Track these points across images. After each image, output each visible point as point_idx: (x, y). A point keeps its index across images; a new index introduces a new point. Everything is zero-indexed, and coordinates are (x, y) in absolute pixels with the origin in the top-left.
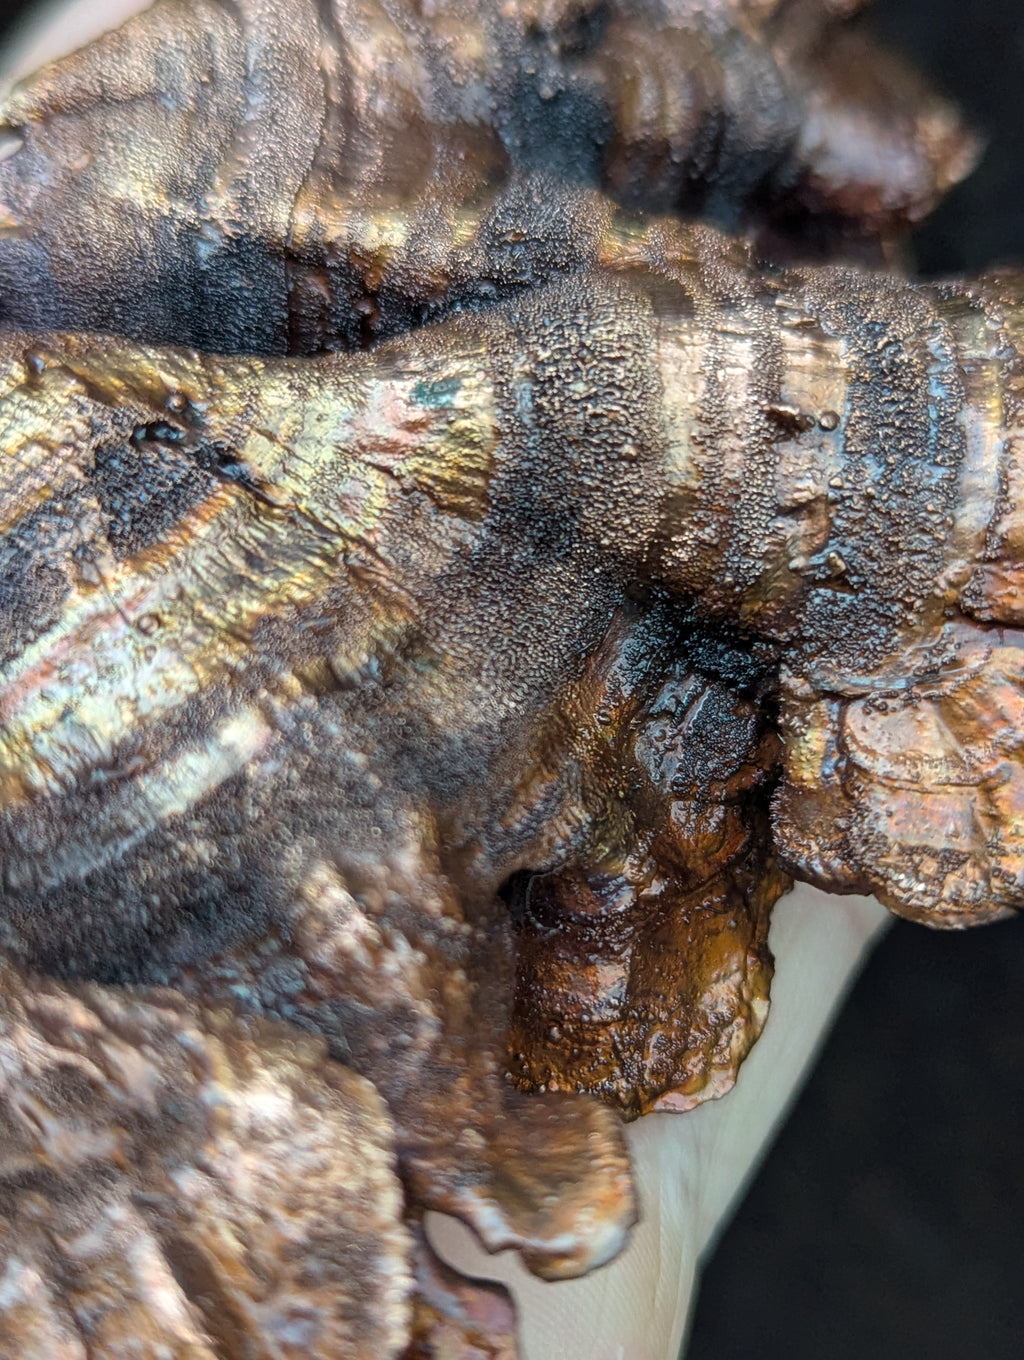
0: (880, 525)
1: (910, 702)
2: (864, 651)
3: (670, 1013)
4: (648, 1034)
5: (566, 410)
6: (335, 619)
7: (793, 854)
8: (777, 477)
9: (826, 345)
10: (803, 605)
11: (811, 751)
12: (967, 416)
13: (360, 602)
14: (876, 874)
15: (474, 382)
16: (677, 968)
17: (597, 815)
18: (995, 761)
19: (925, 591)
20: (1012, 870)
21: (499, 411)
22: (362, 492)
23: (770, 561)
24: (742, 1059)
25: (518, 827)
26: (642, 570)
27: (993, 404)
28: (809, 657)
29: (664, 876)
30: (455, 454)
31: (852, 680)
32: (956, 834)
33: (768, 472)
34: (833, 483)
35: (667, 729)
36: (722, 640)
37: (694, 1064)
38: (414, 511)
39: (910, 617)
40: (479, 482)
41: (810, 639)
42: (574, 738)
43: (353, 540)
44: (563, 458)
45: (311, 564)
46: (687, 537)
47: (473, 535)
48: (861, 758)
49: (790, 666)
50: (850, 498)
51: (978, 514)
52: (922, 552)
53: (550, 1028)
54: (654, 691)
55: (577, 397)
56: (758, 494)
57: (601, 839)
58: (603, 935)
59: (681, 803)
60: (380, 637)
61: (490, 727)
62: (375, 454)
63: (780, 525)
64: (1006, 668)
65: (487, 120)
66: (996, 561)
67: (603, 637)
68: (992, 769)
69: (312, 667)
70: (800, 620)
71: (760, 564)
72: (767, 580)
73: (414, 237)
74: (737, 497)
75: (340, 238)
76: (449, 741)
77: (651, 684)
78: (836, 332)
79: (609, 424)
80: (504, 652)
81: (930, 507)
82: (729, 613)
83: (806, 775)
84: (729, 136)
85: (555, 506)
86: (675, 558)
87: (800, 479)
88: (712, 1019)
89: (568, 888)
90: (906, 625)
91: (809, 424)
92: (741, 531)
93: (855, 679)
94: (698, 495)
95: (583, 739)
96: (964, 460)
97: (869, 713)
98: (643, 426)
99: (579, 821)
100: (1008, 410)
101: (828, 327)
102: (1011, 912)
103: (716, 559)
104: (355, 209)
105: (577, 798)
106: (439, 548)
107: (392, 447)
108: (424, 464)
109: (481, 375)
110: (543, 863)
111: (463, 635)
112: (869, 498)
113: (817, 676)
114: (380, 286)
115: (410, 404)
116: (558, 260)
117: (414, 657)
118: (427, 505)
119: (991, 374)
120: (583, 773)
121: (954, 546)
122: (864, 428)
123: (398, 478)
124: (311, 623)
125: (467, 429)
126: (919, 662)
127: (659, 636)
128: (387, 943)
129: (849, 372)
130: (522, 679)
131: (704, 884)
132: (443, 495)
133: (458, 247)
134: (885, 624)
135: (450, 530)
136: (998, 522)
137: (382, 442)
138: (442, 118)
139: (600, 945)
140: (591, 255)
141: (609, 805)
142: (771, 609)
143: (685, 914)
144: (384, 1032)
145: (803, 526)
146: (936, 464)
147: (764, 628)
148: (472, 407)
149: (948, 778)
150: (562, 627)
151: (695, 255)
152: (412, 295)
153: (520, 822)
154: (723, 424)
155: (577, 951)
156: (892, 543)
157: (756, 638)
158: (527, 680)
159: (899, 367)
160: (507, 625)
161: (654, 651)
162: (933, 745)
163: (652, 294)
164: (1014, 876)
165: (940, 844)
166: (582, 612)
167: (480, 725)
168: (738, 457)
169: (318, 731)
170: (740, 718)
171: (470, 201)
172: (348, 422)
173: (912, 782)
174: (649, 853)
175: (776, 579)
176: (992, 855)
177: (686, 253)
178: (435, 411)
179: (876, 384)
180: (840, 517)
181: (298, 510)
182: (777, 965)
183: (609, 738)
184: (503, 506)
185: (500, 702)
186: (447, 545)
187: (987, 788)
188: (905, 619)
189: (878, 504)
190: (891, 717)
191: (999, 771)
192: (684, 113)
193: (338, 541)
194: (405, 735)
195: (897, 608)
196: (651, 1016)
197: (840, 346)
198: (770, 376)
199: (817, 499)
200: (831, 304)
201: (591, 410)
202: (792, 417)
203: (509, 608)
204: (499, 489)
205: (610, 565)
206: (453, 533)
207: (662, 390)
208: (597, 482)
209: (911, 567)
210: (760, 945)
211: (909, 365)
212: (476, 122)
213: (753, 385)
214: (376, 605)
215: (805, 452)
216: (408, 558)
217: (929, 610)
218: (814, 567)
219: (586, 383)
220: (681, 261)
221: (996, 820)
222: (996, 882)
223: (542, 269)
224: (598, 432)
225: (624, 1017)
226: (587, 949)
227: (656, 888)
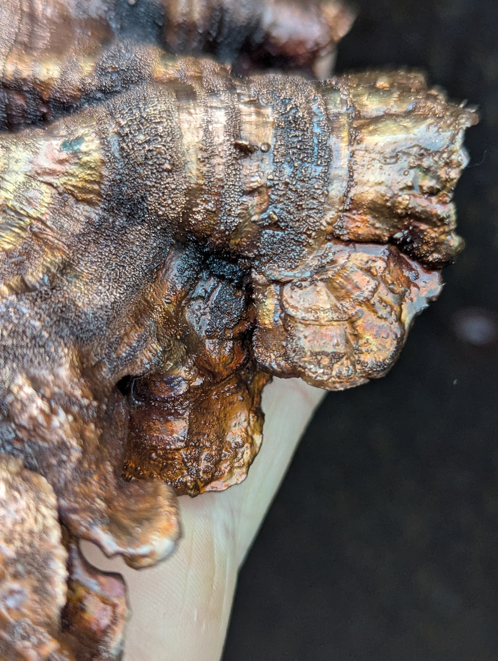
0: (293, 196)
1: (313, 282)
2: (290, 259)
3: (211, 443)
4: (200, 454)
5: (135, 149)
6: (25, 257)
7: (263, 361)
8: (241, 176)
9: (262, 111)
10: (259, 239)
11: (268, 309)
12: (332, 141)
13: (38, 248)
14: (300, 366)
15: (90, 138)
16: (214, 421)
17: (165, 348)
18: (354, 308)
19: (316, 228)
20: (366, 360)
21: (103, 152)
22: (39, 195)
23: (242, 218)
24: (249, 464)
25: (124, 355)
26: (181, 226)
27: (345, 134)
28: (264, 264)
29: (202, 376)
30: (83, 173)
31: (284, 274)
32: (337, 345)
33: (236, 174)
34: (269, 177)
35: (202, 305)
36: (224, 259)
37: (224, 466)
38: (64, 203)
39: (310, 241)
40: (96, 187)
41: (264, 255)
42: (152, 311)
43: (35, 219)
44: (136, 172)
45: (14, 232)
46: (200, 208)
47: (95, 214)
48: (291, 312)
49: (256, 269)
50: (278, 184)
51: (339, 188)
52: (314, 209)
53: (151, 453)
54: (193, 287)
55: (140, 142)
56: (233, 185)
57: (168, 359)
58: (174, 406)
59: (211, 341)
60: (48, 265)
61: (106, 306)
62: (45, 177)
63: (245, 200)
64: (358, 263)
65: (103, 16)
66: (349, 210)
67: (165, 261)
68: (354, 312)
69: (14, 281)
70: (259, 246)
71: (237, 220)
72: (241, 228)
73: (64, 73)
74: (223, 187)
75: (29, 76)
76: (86, 314)
77: (192, 283)
78: (267, 104)
79: (157, 154)
80: (113, 270)
81: (316, 187)
82: (225, 245)
83: (267, 322)
84: (227, 19)
85: (134, 196)
86: (196, 220)
87: (253, 176)
88: (233, 445)
89: (154, 384)
90: (309, 245)
91: (255, 150)
92: (226, 204)
93: (286, 273)
94: (204, 187)
95: (158, 311)
96: (332, 163)
97: (293, 289)
98: (174, 155)
99: (156, 350)
100: (352, 137)
101: (263, 102)
102: (367, 381)
103: (215, 219)
104: (35, 61)
105: (155, 340)
106: (78, 221)
107: (52, 173)
108: (69, 180)
109: (94, 135)
110: (138, 372)
111: (92, 262)
112: (287, 184)
113: (268, 273)
114: (50, 98)
115: (60, 151)
116: (134, 79)
117: (67, 274)
118: (71, 200)
119: (344, 120)
120: (157, 328)
121: (329, 205)
122: (282, 150)
123: (56, 188)
124: (13, 260)
125: (88, 161)
126: (316, 263)
127: (193, 259)
128: (53, 412)
129: (274, 123)
130: (123, 283)
131: (225, 379)
132: (79, 195)
133: (85, 76)
134: (299, 245)
135: (83, 211)
136: (348, 192)
137: (48, 171)
138: (80, 17)
139: (173, 411)
140: (150, 76)
141: (172, 342)
142: (244, 242)
143: (216, 394)
144: (55, 455)
145: (256, 200)
146: (318, 165)
147: (242, 251)
148: (90, 151)
149: (333, 318)
150: (143, 256)
151: (201, 73)
152: (65, 101)
153: (125, 353)
154: (213, 152)
155: (162, 415)
156: (299, 205)
157: (239, 256)
158: (126, 283)
159: (298, 119)
160: (114, 256)
161: (192, 267)
162: (325, 303)
163: (177, 92)
164: (367, 363)
165: (330, 349)
166: (153, 249)
167: (101, 306)
168: (222, 167)
169: (17, 311)
170: (237, 297)
171: (91, 53)
172: (31, 162)
173: (315, 321)
174: (194, 365)
175: (245, 227)
176: (356, 354)
177: (198, 72)
178: (72, 154)
179: (287, 128)
180: (274, 194)
181: (8, 206)
182: (266, 418)
183: (171, 310)
184: (108, 198)
185: (112, 294)
186: (82, 219)
187: (352, 321)
188: (308, 242)
189: (291, 187)
190: (304, 290)
191: (356, 313)
192: (203, 9)
193: (27, 220)
194: (62, 311)
195: (304, 237)
196: (201, 445)
197: (268, 111)
198: (235, 127)
199: (262, 186)
200: (265, 91)
201: (147, 148)
202: (246, 146)
203: (115, 248)
204: (106, 190)
205: (164, 225)
206: (85, 213)
207: (181, 136)
208: (153, 183)
209: (309, 216)
210: (256, 408)
211: (303, 118)
212: (98, 17)
213: (226, 132)
214: (46, 249)
215: (255, 164)
216: (63, 226)
217: (320, 237)
218: (262, 220)
219: (145, 135)
220: (195, 76)
221: (357, 337)
222: (358, 367)
223: (126, 84)
224: (152, 159)
225: (187, 446)
226: (167, 413)
227: (198, 382)
